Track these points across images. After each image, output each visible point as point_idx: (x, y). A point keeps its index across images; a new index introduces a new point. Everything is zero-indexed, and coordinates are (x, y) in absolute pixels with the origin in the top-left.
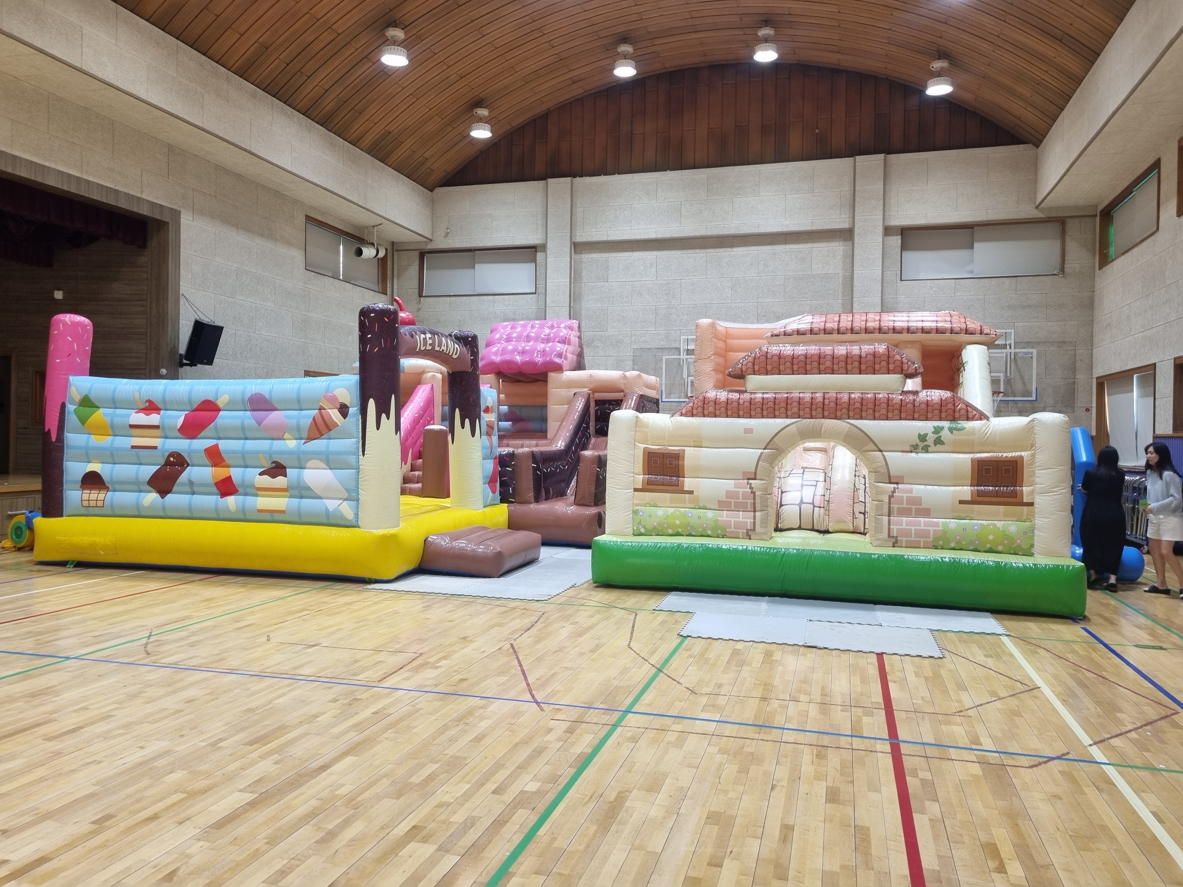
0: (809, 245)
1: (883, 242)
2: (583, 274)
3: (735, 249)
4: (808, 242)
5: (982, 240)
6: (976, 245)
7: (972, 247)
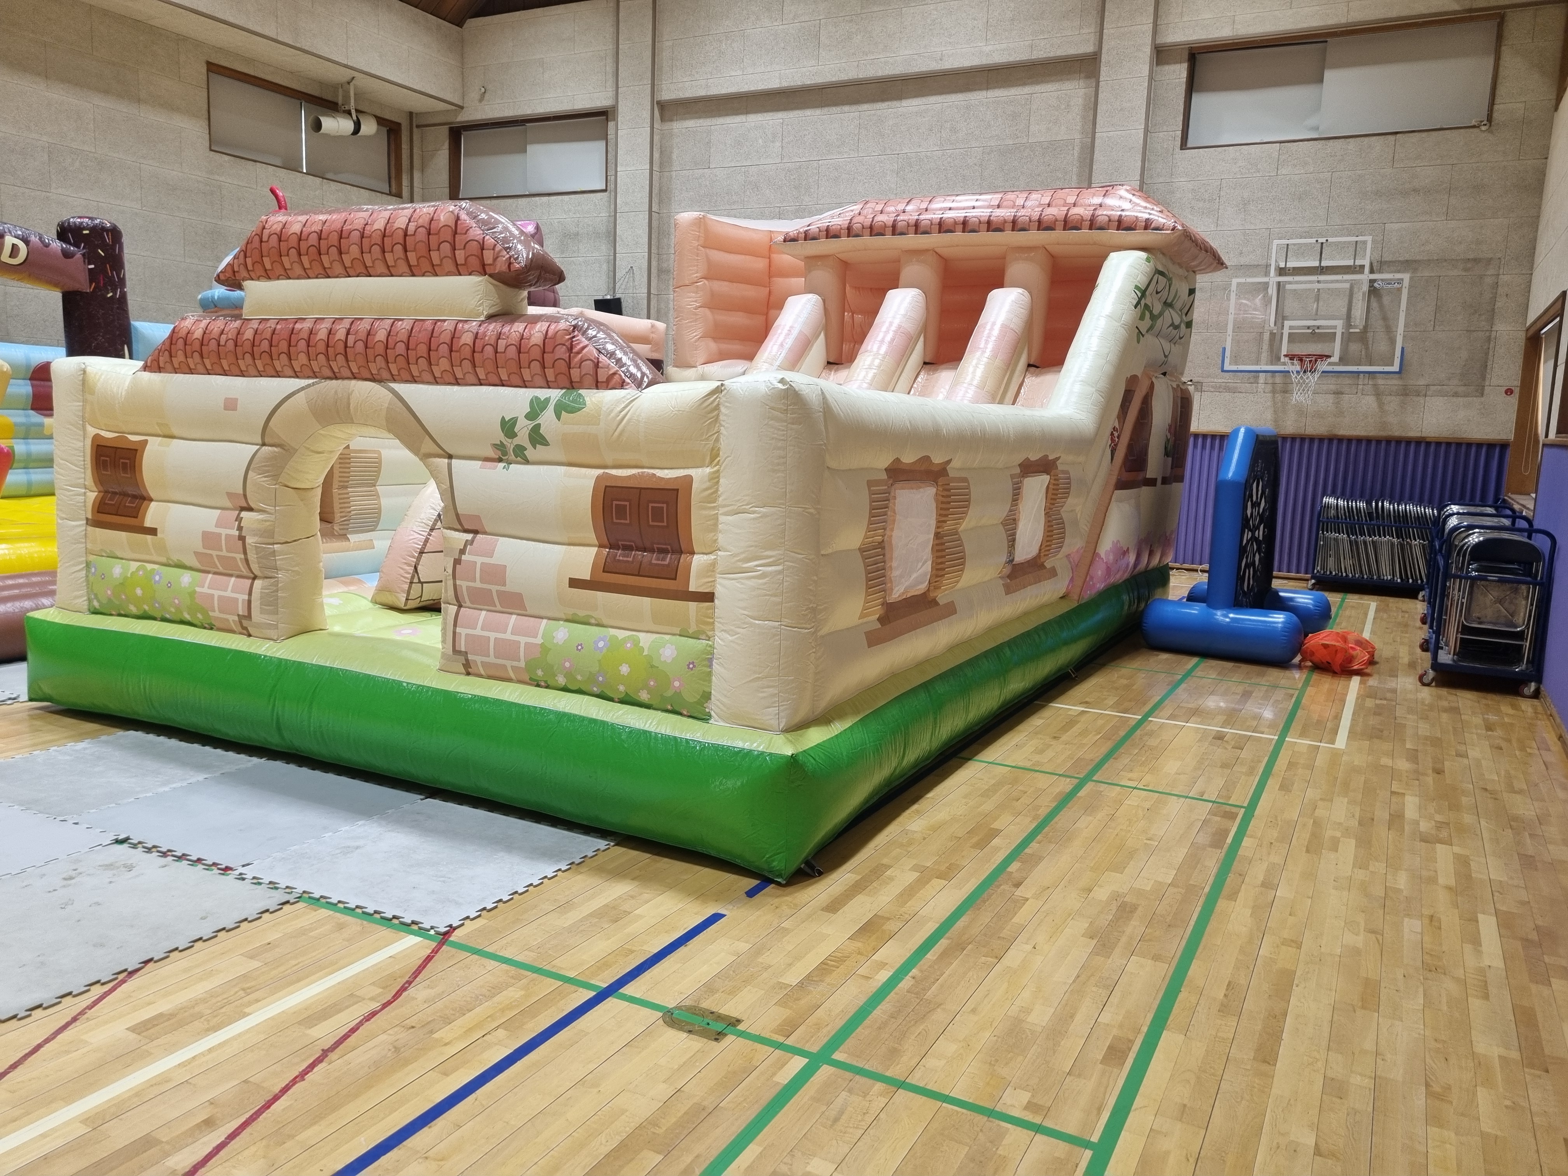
0: (1027, 90)
1: (1151, 78)
2: (674, 156)
3: (905, 103)
4: (1024, 84)
5: (1336, 66)
6: (1329, 75)
7: (1321, 80)
